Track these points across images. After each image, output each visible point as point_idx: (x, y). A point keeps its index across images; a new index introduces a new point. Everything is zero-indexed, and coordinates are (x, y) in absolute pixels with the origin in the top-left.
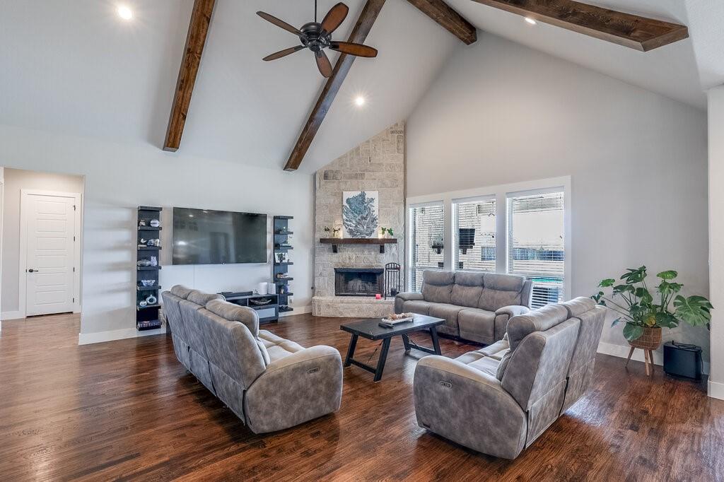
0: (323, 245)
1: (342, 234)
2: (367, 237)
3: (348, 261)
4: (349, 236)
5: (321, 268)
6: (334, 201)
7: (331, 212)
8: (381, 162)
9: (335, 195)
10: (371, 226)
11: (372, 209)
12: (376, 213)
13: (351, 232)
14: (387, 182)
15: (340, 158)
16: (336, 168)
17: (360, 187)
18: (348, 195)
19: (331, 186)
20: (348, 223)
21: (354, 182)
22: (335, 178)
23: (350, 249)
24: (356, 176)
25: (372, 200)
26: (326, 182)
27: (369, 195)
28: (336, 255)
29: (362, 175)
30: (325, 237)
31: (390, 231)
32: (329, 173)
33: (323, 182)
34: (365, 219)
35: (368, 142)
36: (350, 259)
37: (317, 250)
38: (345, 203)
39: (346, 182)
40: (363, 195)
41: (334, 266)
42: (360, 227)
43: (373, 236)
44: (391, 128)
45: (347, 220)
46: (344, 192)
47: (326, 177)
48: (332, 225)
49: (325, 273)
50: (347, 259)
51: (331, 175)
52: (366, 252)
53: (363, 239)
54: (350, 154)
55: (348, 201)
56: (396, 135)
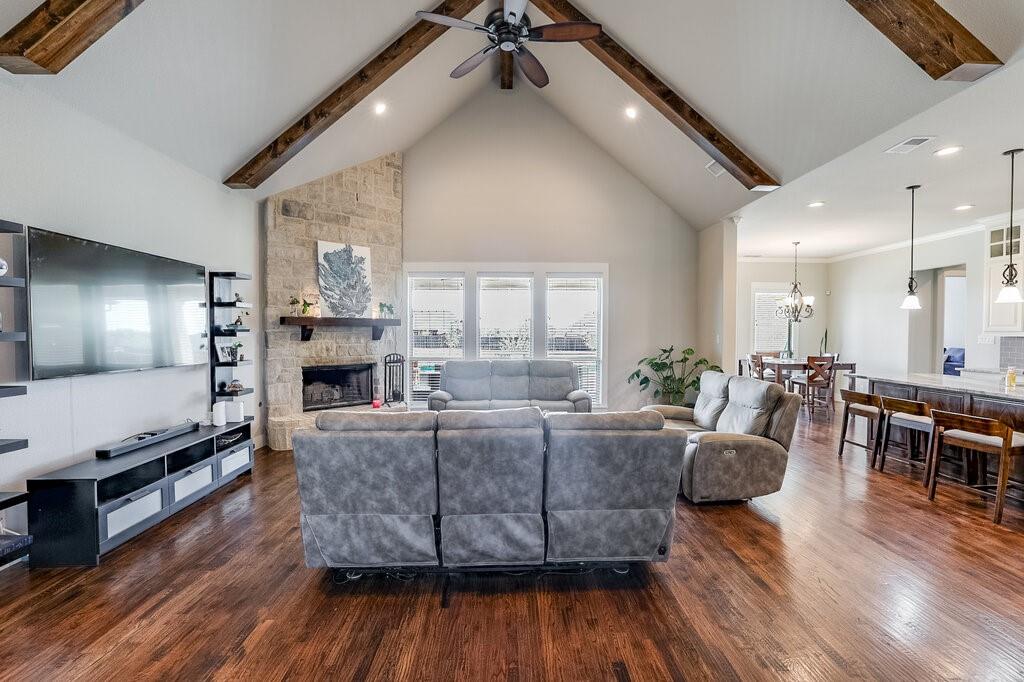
0: (282, 328)
1: (318, 311)
2: (357, 316)
3: (324, 355)
4: (330, 315)
5: (279, 367)
6: (303, 253)
7: (296, 272)
8: (374, 205)
9: (304, 246)
10: (361, 299)
11: (363, 273)
12: (368, 281)
13: (333, 307)
14: (382, 235)
15: (311, 184)
16: (303, 199)
17: (344, 237)
18: (325, 247)
19: (296, 227)
20: (329, 292)
21: (334, 228)
22: (302, 215)
23: (329, 334)
24: (336, 219)
25: (362, 260)
26: (286, 220)
27: (358, 251)
28: (307, 344)
29: (346, 220)
30: (287, 314)
31: (390, 309)
32: (292, 204)
33: (281, 219)
34: (353, 288)
35: (355, 169)
36: (327, 350)
37: (271, 338)
38: (321, 260)
39: (321, 227)
40: (348, 251)
41: (302, 363)
42: (346, 300)
43: (365, 315)
44: (387, 157)
45: (326, 288)
46: (319, 242)
47: (286, 210)
48: (298, 295)
49: (287, 376)
50: (324, 351)
51: (293, 208)
52: (353, 339)
53: (352, 319)
54: (328, 181)
55: (326, 256)
56: (393, 170)
